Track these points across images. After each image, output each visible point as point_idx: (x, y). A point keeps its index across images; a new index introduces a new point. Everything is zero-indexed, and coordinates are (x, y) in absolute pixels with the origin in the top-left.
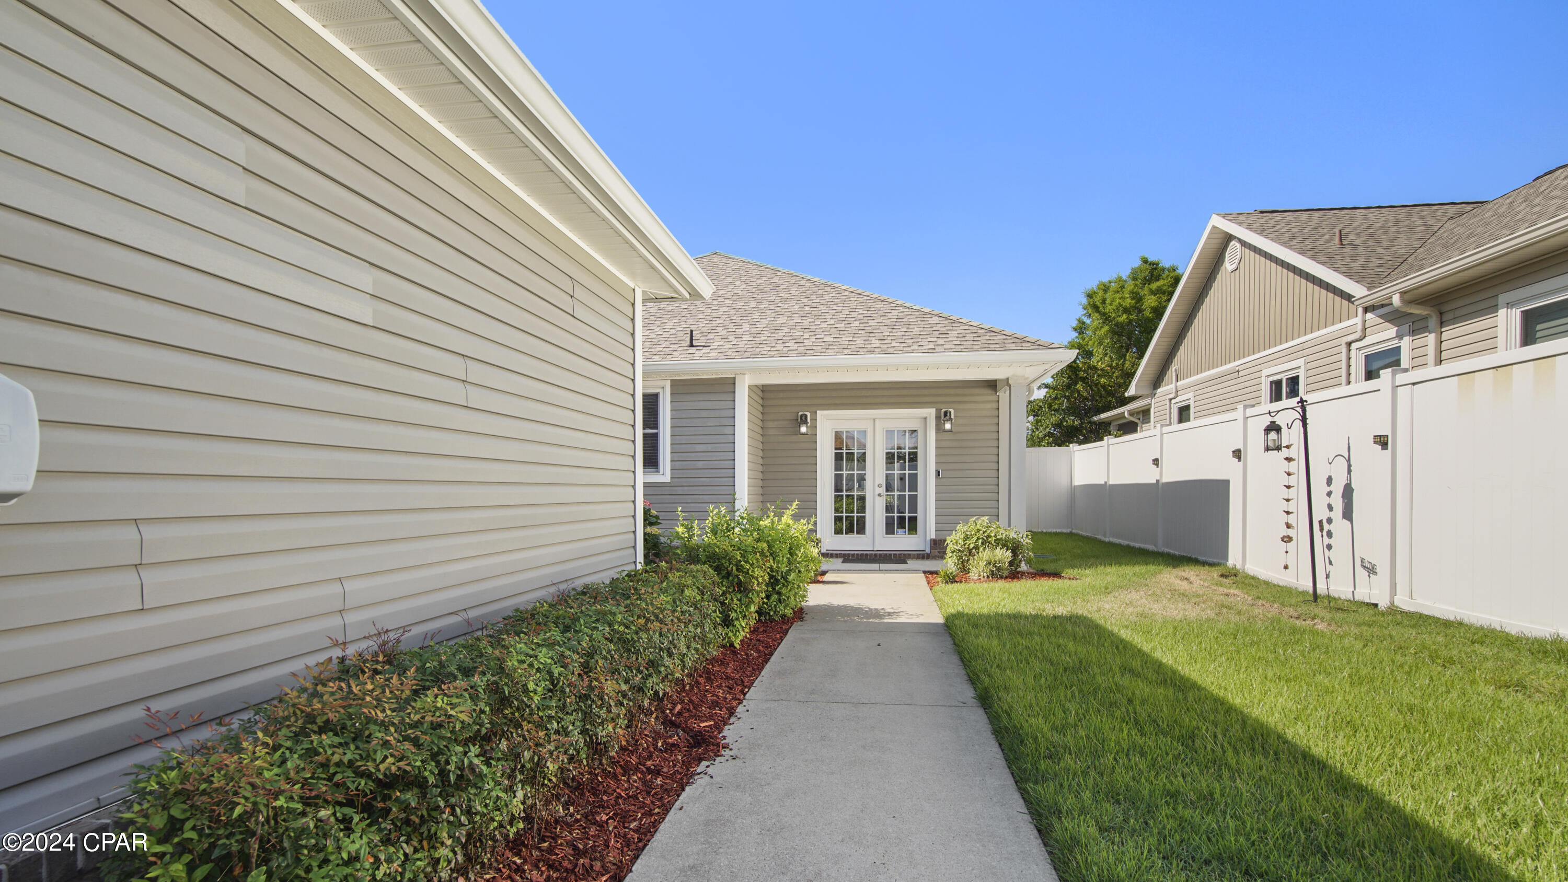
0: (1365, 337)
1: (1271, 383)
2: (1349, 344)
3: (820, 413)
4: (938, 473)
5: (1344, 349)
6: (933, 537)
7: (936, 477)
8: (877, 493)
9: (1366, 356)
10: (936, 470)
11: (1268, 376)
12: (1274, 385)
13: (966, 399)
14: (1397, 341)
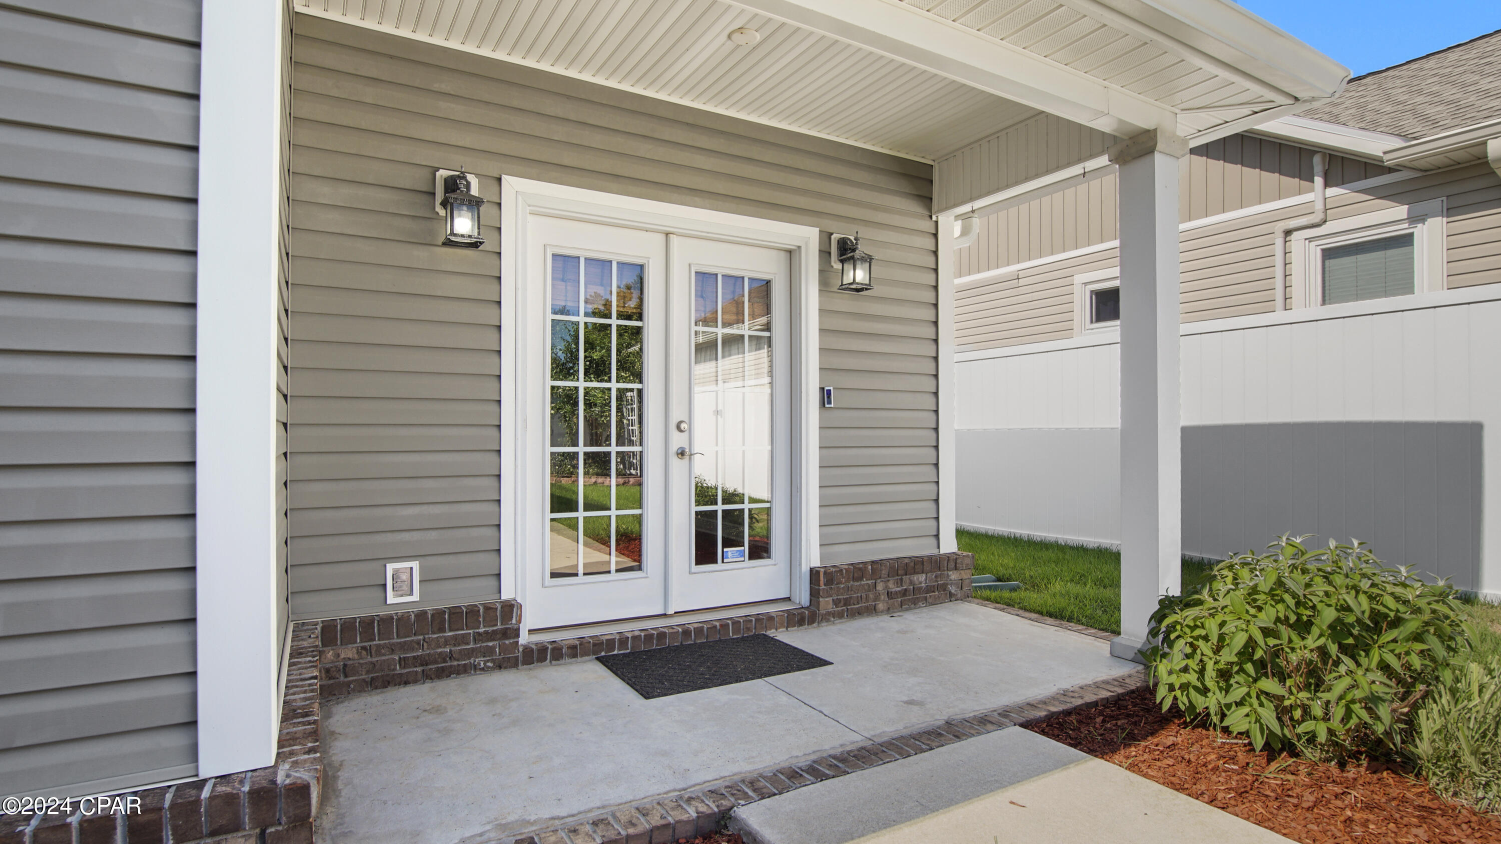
0: (1325, 221)
1: (1092, 292)
2: (1288, 233)
3: (512, 185)
4: (825, 396)
5: (1279, 241)
6: (816, 562)
7: (822, 404)
8: (674, 447)
9: (1323, 250)
10: (822, 389)
11: (1086, 284)
12: (1094, 297)
13: (881, 217)
14: (1406, 225)
